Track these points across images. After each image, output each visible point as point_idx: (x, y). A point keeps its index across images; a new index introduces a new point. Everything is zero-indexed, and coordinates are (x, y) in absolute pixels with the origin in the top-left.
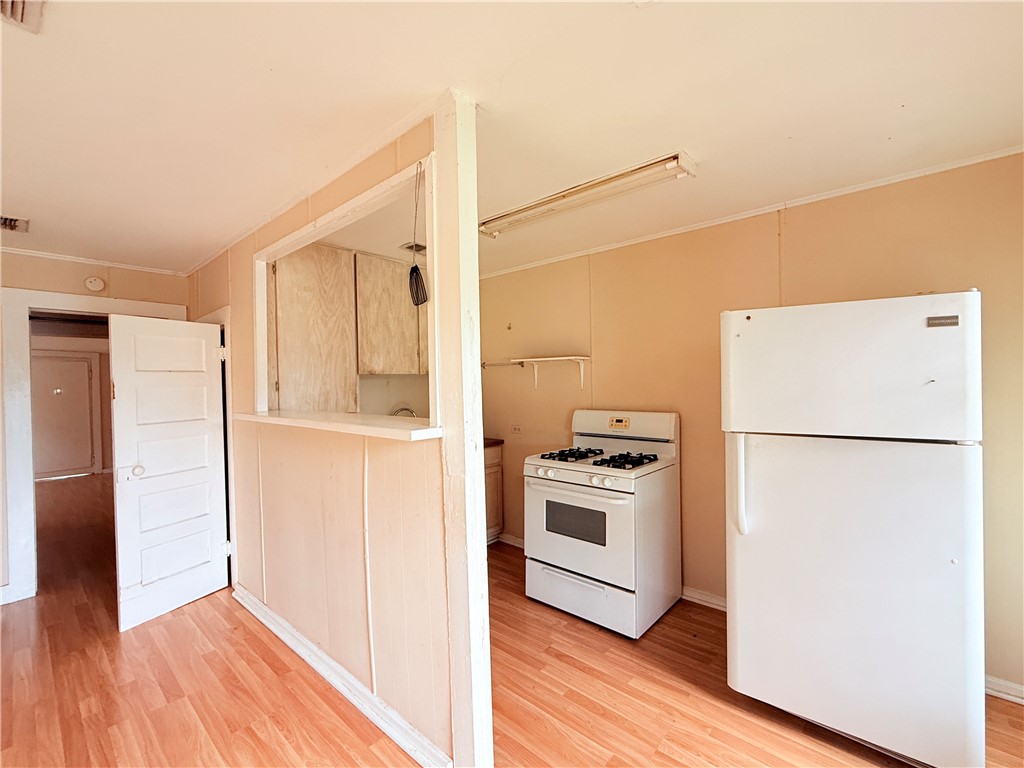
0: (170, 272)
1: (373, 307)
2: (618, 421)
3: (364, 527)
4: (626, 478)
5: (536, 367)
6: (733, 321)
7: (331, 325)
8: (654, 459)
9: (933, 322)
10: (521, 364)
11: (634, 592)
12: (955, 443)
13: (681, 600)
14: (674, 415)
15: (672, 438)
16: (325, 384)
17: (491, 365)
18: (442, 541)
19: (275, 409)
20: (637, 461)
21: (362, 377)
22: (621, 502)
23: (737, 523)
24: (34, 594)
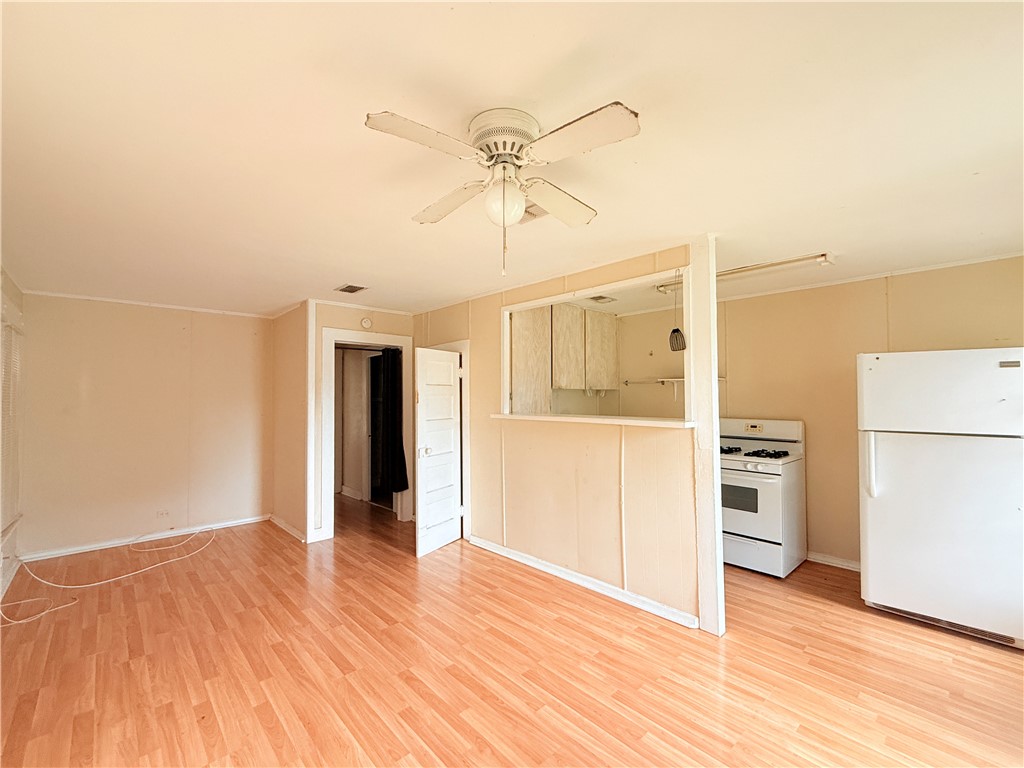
0: (403, 313)
1: (561, 340)
2: (752, 427)
3: (620, 484)
4: (776, 465)
5: (676, 385)
6: (866, 361)
7: (538, 354)
8: (786, 454)
9: (1003, 365)
10: (663, 383)
11: (780, 544)
12: (1019, 437)
13: (806, 561)
14: (801, 423)
15: (800, 439)
16: (535, 395)
17: (633, 383)
18: (692, 489)
19: (511, 412)
20: (777, 455)
21: (553, 390)
22: (770, 481)
23: (869, 491)
24: (332, 536)
